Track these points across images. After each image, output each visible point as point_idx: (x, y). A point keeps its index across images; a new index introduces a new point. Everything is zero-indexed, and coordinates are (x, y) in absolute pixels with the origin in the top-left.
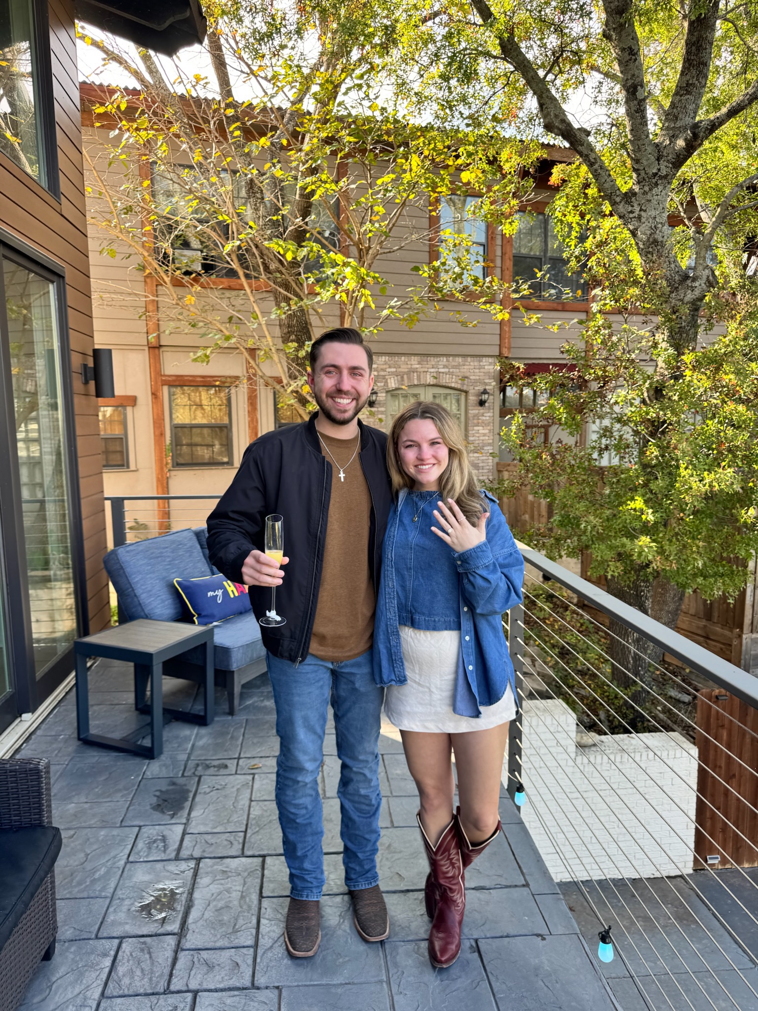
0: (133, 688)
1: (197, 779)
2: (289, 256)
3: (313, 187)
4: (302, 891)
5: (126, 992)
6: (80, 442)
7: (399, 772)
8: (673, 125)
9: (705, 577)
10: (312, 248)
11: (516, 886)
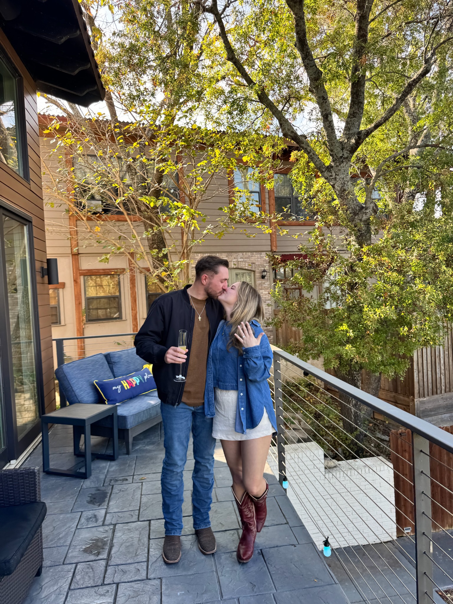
0: (72, 444)
1: (111, 487)
2: (152, 205)
3: (164, 168)
4: (171, 531)
5: (82, 587)
6: (40, 309)
7: (221, 476)
8: (348, 133)
9: (385, 366)
10: (164, 200)
11: (282, 524)
